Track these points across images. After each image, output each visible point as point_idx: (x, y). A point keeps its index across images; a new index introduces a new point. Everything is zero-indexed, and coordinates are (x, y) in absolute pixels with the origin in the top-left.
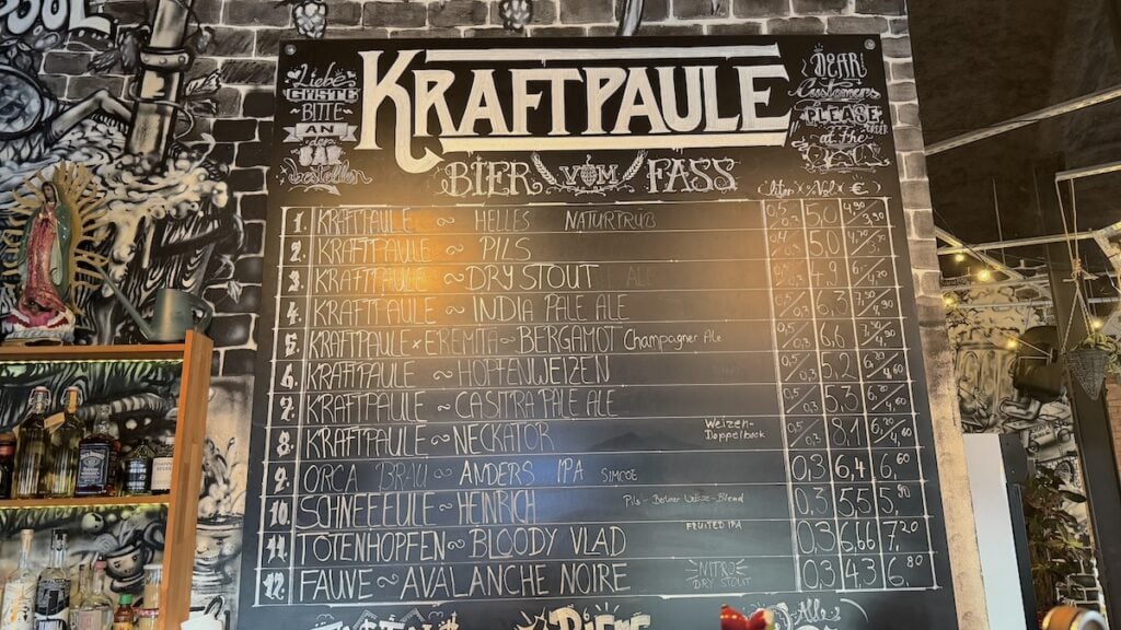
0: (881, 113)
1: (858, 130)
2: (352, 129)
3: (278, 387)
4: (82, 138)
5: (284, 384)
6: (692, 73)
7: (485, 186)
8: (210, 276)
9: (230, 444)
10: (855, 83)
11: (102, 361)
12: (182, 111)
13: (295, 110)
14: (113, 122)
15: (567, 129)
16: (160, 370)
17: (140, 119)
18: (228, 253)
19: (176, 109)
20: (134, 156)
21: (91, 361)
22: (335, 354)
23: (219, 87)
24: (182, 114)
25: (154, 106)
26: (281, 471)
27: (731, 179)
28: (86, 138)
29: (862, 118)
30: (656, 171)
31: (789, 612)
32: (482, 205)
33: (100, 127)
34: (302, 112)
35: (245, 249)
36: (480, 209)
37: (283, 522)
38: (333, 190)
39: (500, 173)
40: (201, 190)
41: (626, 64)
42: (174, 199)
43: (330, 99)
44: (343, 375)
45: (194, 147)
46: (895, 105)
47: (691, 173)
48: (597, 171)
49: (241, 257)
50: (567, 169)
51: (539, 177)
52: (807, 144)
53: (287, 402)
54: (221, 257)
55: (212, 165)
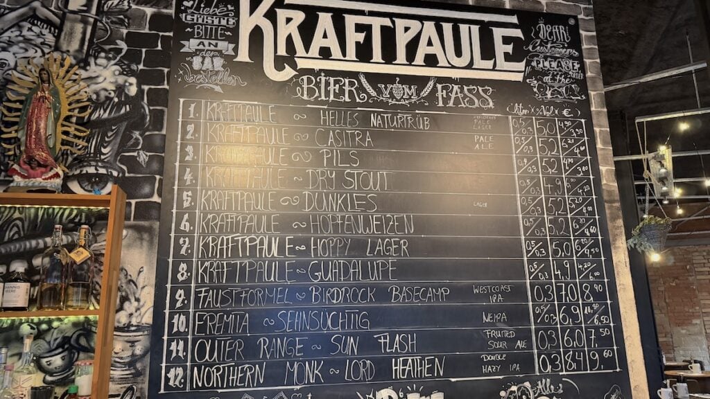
0: (579, 66)
1: (566, 75)
2: (232, 46)
3: (177, 230)
4: (20, 35)
5: (182, 228)
6: (464, 28)
7: (327, 93)
8: (123, 147)
9: (140, 272)
10: (563, 45)
11: (37, 206)
12: (101, 22)
13: (189, 29)
14: (45, 26)
15: (383, 59)
16: (84, 214)
17: (67, 26)
18: (138, 130)
19: (96, 21)
20: (63, 52)
21: (27, 206)
22: (221, 206)
23: (130, 7)
24: (101, 25)
25: (79, 17)
26: (181, 292)
27: (490, 100)
28: (23, 36)
29: (568, 68)
30: (442, 92)
31: (532, 388)
32: (326, 107)
33: (34, 28)
34: (194, 31)
35: (150, 128)
36: (324, 110)
37: (182, 330)
38: (218, 89)
39: (337, 86)
40: (116, 82)
41: (421, 19)
42: (94, 87)
43: (215, 24)
44: (227, 223)
45: (111, 50)
46: (587, 61)
47: (465, 95)
48: (403, 88)
49: (147, 133)
50: (383, 86)
51: (365, 91)
52: (536, 82)
53: (185, 242)
54: (132, 133)
55: (125, 64)
